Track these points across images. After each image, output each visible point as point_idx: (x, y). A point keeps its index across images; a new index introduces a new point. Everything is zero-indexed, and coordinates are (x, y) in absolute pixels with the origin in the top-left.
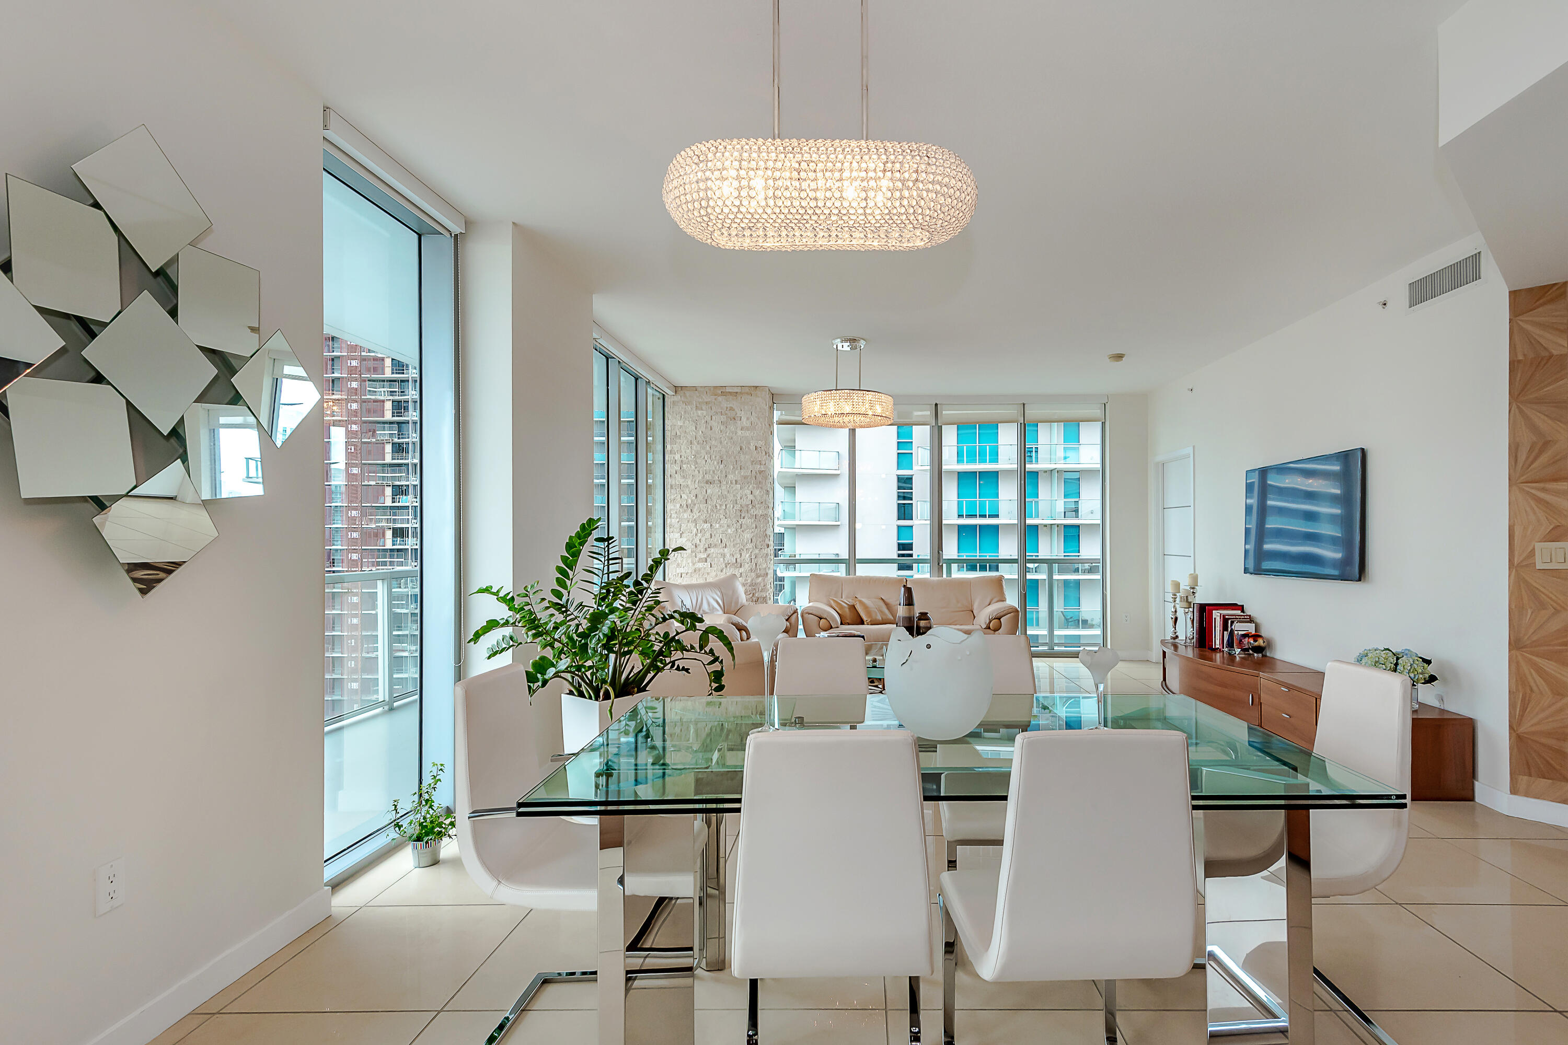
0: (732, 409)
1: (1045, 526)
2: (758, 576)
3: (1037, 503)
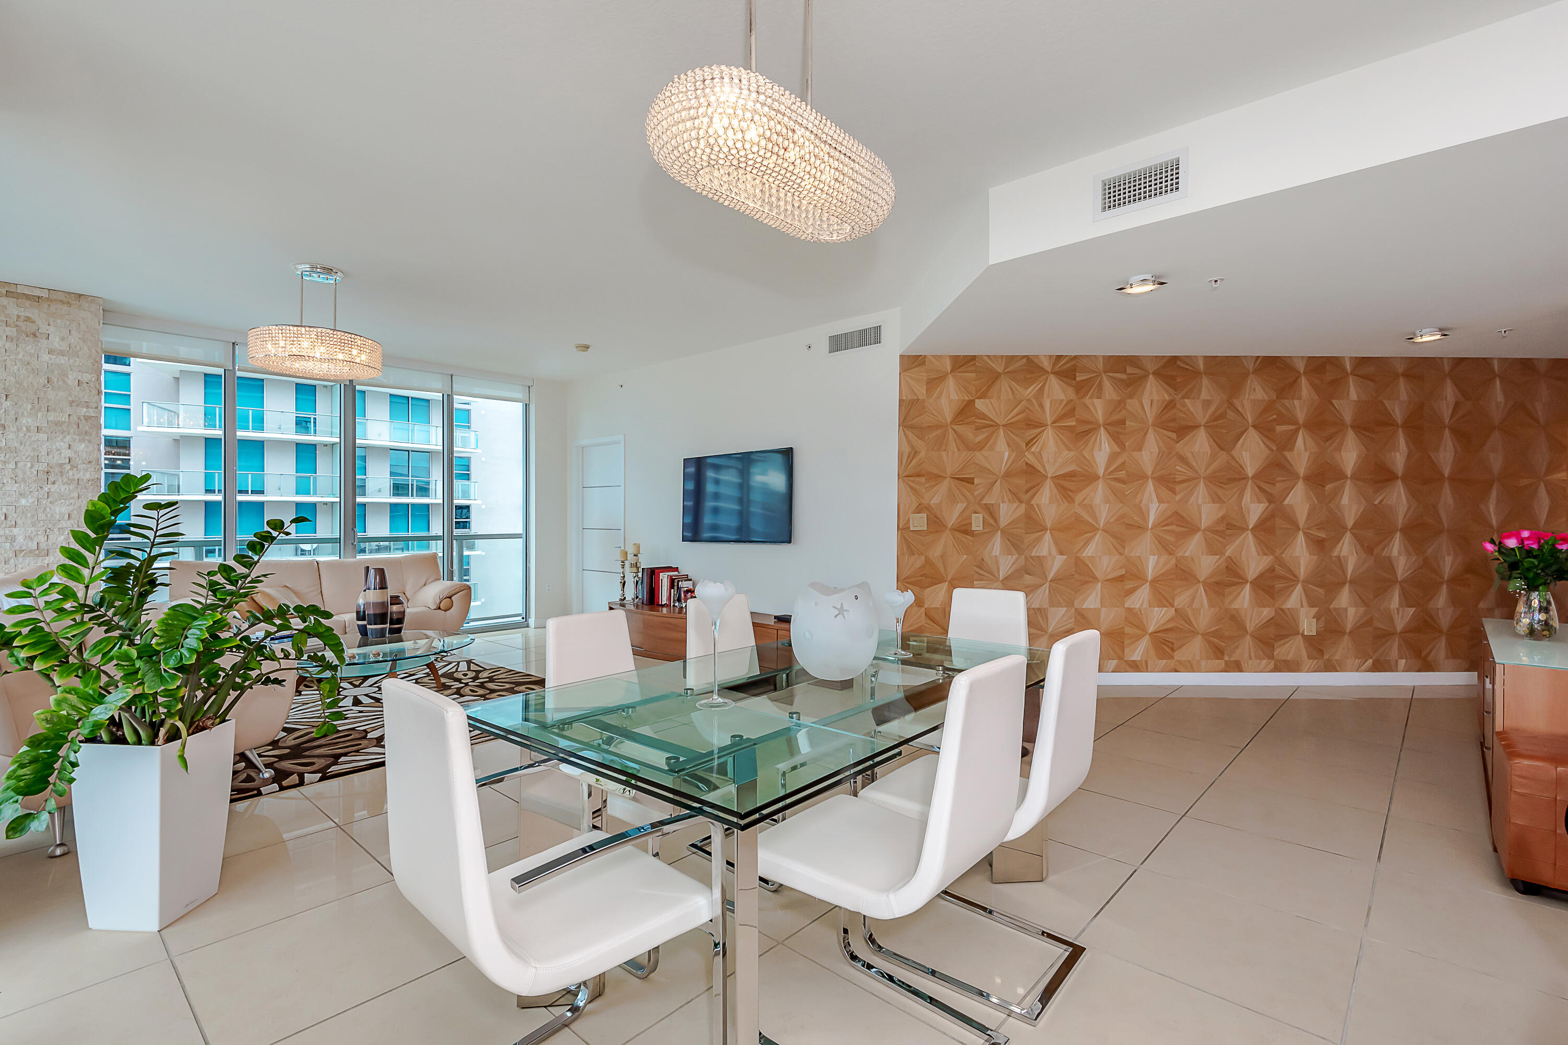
0: (29, 320)
1: (326, 504)
3: (315, 478)
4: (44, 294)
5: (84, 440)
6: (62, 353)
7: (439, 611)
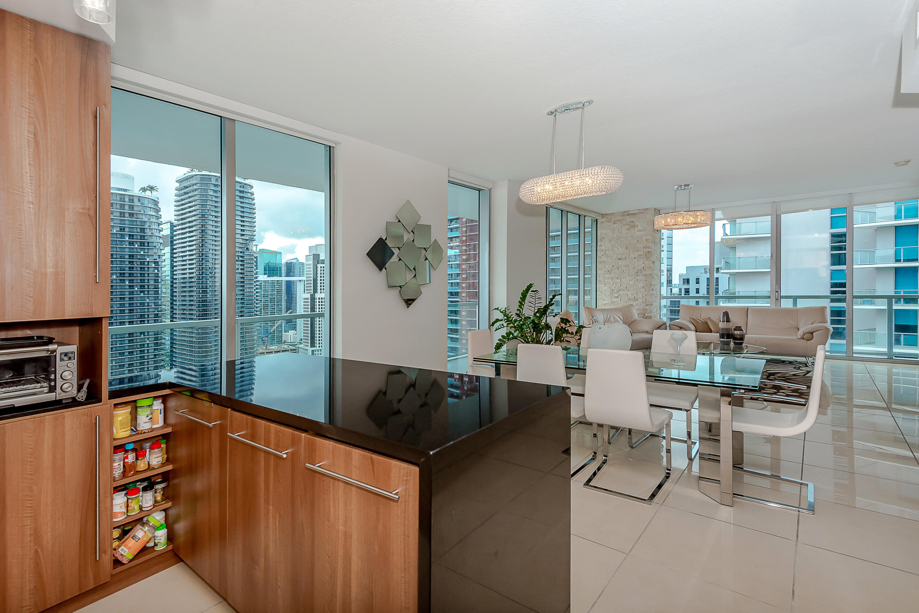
0: (633, 222)
2: (647, 305)
4: (637, 212)
5: (648, 260)
6: (641, 231)
7: (803, 340)
